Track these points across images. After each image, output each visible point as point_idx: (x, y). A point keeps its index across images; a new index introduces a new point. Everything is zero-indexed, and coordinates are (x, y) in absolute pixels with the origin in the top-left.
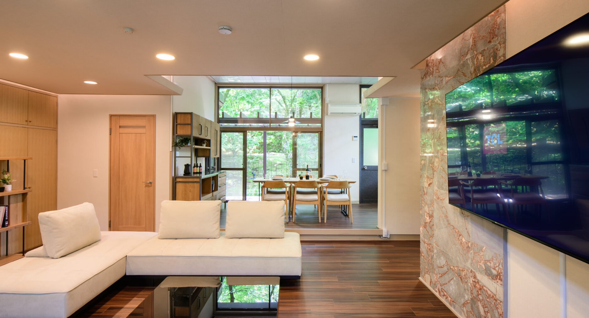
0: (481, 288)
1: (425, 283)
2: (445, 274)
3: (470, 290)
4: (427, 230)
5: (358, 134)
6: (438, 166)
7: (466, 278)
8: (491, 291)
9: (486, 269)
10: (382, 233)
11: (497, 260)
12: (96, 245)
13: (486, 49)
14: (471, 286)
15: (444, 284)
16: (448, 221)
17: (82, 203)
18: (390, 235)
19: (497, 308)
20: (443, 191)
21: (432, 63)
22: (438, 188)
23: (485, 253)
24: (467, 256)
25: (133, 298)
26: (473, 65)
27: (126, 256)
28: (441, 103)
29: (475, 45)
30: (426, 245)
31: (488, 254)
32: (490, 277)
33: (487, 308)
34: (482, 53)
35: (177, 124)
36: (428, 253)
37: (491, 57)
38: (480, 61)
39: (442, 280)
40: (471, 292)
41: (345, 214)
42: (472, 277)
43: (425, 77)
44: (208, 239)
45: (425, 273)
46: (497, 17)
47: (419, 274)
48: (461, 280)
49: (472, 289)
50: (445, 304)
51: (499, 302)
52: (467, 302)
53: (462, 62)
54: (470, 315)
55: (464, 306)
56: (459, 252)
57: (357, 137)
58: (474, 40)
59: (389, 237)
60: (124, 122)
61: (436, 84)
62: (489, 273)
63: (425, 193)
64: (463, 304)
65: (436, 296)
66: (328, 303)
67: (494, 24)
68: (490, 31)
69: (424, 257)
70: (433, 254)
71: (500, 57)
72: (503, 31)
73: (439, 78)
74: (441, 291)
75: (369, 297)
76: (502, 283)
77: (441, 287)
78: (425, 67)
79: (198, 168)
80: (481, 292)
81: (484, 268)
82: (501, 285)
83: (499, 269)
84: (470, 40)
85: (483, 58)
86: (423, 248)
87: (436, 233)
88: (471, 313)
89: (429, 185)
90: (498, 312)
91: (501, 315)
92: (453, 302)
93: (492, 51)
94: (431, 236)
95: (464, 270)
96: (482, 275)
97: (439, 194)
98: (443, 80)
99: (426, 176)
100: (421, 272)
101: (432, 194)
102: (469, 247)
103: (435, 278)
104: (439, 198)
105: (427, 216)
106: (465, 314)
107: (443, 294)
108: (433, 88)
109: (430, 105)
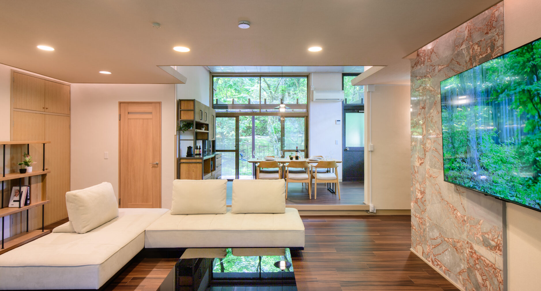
0: (479, 257)
1: (417, 254)
2: (438, 245)
3: (467, 260)
4: (419, 205)
5: (340, 118)
6: (430, 147)
7: (462, 249)
8: (489, 261)
9: (483, 241)
10: (369, 208)
11: (495, 232)
12: (116, 221)
13: (483, 40)
14: (467, 256)
15: (438, 255)
16: (441, 197)
17: (101, 183)
18: (376, 210)
19: (496, 276)
20: (436, 170)
21: (423, 53)
22: (430, 167)
23: (483, 226)
24: (463, 229)
25: (153, 269)
26: (468, 54)
27: (145, 231)
28: (433, 89)
29: (470, 36)
30: (417, 219)
31: (486, 227)
32: (488, 248)
33: (485, 276)
34: (478, 44)
35: (181, 110)
36: (420, 227)
37: (488, 47)
38: (476, 51)
39: (436, 251)
40: (468, 262)
41: (332, 192)
42: (468, 247)
43: (415, 66)
44: (216, 214)
45: (417, 245)
46: (495, 10)
47: (411, 245)
48: (457, 250)
49: (468, 259)
50: (439, 273)
51: (498, 270)
52: (463, 271)
53: (456, 52)
54: (467, 282)
55: (460, 274)
56: (454, 225)
57: (340, 121)
58: (470, 32)
59: (375, 212)
60: (132, 109)
61: (428, 73)
62: (486, 244)
63: (416, 172)
64: (459, 273)
65: (429, 265)
66: (331, 272)
67: (492, 17)
68: (487, 23)
69: (415, 229)
70: (425, 227)
71: (497, 47)
72: (501, 23)
73: (431, 66)
74: (434, 261)
75: (368, 266)
76: (501, 253)
77: (434, 257)
78: (416, 57)
79: (198, 150)
80: (478, 261)
81: (482, 240)
82: (501, 255)
83: (498, 240)
84: (465, 32)
85: (479, 48)
86: (414, 221)
87: (428, 208)
88: (468, 281)
89: (420, 164)
90: (498, 280)
91: (500, 282)
92: (448, 271)
93: (489, 41)
94: (423, 211)
95: (459, 241)
96: (479, 246)
97: (431, 172)
98: (436, 68)
99: (417, 156)
100: (412, 244)
101: (424, 172)
102: (465, 220)
103: (428, 249)
104: (431, 176)
105: (418, 193)
106: (460, 282)
107: (437, 264)
108: (425, 76)
109: (421, 91)
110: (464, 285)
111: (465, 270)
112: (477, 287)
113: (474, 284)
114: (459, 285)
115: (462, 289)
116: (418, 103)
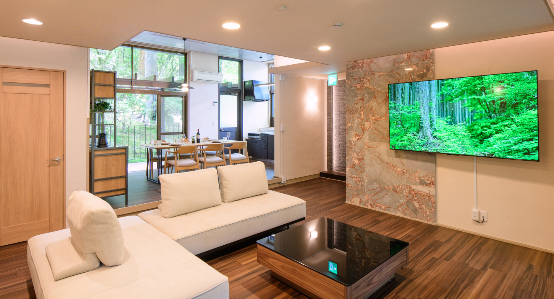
0: (416, 193)
1: (354, 204)
2: (377, 193)
3: (406, 196)
4: (356, 169)
6: (369, 127)
7: (401, 190)
8: (425, 193)
9: (420, 182)
10: (282, 180)
11: (430, 175)
13: (420, 64)
14: (406, 194)
15: (377, 200)
16: (381, 160)
19: (431, 200)
20: (375, 142)
21: (361, 61)
22: (369, 141)
23: (420, 173)
24: (402, 178)
29: (409, 59)
30: (354, 179)
32: (425, 185)
33: (422, 202)
34: (416, 65)
36: (357, 184)
37: (425, 69)
39: (375, 197)
42: (407, 189)
43: (352, 68)
45: (353, 198)
47: (346, 199)
48: (397, 192)
49: (407, 196)
51: (432, 196)
52: (402, 204)
53: (396, 66)
56: (393, 177)
61: (367, 75)
63: (352, 145)
64: (399, 206)
65: (367, 209)
68: (423, 54)
70: (363, 183)
73: (370, 72)
74: (373, 204)
77: (372, 202)
78: (353, 62)
80: (416, 195)
82: (434, 187)
83: (432, 179)
85: (417, 68)
86: (349, 181)
87: (367, 169)
88: (407, 209)
89: (358, 139)
90: (431, 202)
91: (433, 203)
92: (388, 207)
93: (425, 65)
94: (360, 172)
95: (399, 186)
96: (417, 186)
97: (370, 144)
98: (376, 73)
99: (354, 133)
100: (348, 198)
101: (362, 145)
102: (404, 172)
103: (366, 198)
104: (370, 147)
105: (355, 160)
106: (400, 212)
107: (376, 206)
108: (363, 77)
109: (359, 87)
110: (403, 213)
111: (404, 203)
112: (415, 211)
113: (412, 210)
114: (399, 214)
115: (402, 216)
116: (355, 96)
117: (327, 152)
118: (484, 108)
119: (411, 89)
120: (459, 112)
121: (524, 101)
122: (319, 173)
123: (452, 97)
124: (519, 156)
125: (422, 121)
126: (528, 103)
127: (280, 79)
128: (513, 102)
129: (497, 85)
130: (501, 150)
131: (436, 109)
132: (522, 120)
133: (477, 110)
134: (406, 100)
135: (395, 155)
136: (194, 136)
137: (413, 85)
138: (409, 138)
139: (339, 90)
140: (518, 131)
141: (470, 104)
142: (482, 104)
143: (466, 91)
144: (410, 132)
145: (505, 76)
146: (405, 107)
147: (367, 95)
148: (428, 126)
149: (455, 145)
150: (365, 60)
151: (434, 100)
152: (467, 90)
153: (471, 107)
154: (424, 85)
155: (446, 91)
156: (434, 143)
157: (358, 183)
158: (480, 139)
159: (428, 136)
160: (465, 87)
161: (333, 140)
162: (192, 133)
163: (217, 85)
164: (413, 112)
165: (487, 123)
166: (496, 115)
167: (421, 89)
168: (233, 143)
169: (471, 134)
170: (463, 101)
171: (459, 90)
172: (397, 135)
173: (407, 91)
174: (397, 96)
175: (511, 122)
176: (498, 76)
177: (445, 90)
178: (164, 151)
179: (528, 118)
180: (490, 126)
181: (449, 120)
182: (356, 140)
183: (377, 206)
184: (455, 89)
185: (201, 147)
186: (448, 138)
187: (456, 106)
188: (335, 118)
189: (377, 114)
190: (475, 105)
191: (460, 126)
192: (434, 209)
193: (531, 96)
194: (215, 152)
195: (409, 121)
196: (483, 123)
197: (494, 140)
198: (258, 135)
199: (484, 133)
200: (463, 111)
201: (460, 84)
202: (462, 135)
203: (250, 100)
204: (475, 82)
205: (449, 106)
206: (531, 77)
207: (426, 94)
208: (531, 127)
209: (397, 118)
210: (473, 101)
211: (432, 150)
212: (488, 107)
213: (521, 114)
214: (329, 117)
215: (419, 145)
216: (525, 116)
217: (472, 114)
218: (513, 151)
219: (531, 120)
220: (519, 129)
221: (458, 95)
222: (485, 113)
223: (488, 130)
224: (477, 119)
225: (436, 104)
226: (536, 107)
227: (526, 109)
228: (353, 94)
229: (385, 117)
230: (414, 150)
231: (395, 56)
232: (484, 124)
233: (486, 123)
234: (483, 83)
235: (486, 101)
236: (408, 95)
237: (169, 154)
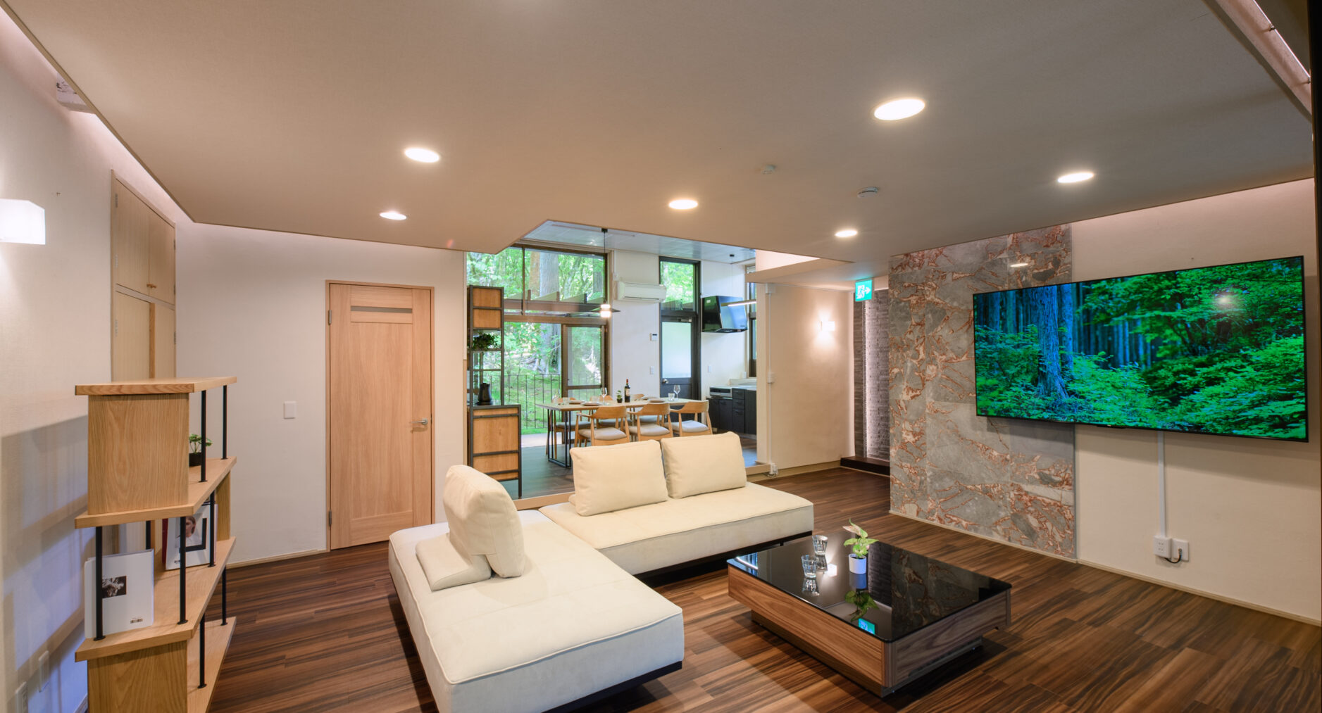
0: (1033, 499)
1: (906, 515)
2: (952, 497)
3: (1010, 505)
4: (909, 449)
6: (934, 375)
7: (1002, 494)
8: (1051, 499)
9: (1041, 478)
11: (1062, 466)
13: (1039, 253)
14: (1011, 501)
15: (951, 509)
16: (960, 436)
20: (948, 403)
21: (919, 253)
22: (935, 400)
23: (1040, 462)
24: (1002, 470)
28: (941, 302)
29: (1018, 245)
30: (905, 470)
31: (1045, 463)
33: (1044, 518)
34: (1032, 256)
36: (911, 479)
37: (1050, 264)
39: (949, 505)
40: (1013, 507)
42: (1013, 491)
43: (900, 268)
45: (903, 504)
47: (889, 508)
48: (992, 497)
49: (1013, 504)
50: (955, 531)
51: (1066, 507)
52: (1002, 519)
53: (989, 260)
54: (1011, 531)
56: (985, 468)
58: (1017, 240)
61: (928, 280)
62: (1047, 481)
63: (901, 408)
64: (997, 523)
65: (931, 525)
68: (1047, 235)
70: (923, 478)
73: (936, 272)
74: (943, 517)
76: (1071, 487)
77: (943, 514)
80: (1033, 503)
81: (1038, 477)
82: (1070, 489)
83: (1066, 473)
85: (1034, 261)
86: (894, 474)
87: (930, 452)
88: (1013, 529)
89: (912, 398)
90: (1065, 518)
91: (1070, 519)
92: (975, 525)
93: (1051, 256)
94: (918, 458)
95: (996, 485)
96: (1033, 486)
97: (937, 406)
98: (948, 275)
99: (905, 387)
100: (893, 504)
101: (921, 408)
102: (1006, 459)
103: (930, 505)
104: (936, 411)
105: (908, 435)
106: (998, 533)
107: (949, 520)
108: (923, 284)
109: (915, 302)
110: (1005, 536)
111: (1006, 518)
112: (1031, 533)
113: (1023, 531)
114: (997, 538)
115: (1004, 541)
116: (906, 317)
117: (855, 422)
118: (1180, 335)
119: (1019, 301)
120: (1124, 343)
121: (1271, 320)
122: (840, 459)
123: (1109, 314)
124: (1261, 431)
125: (1044, 362)
126: (1282, 323)
127: (767, 292)
128: (1247, 322)
129: (1210, 288)
130: (1220, 418)
131: (1074, 339)
132: (1267, 359)
133: (1165, 339)
134: (1010, 324)
135: (988, 426)
136: (619, 391)
137: (1024, 295)
138: (1016, 394)
139: (877, 309)
140: (1257, 380)
141: (1148, 327)
142: (1175, 326)
143: (1139, 303)
144: (1018, 383)
145: (1227, 269)
146: (1007, 336)
147: (930, 316)
148: (1056, 373)
149: (1116, 408)
150: (926, 252)
151: (1069, 322)
152: (1142, 300)
153: (1152, 333)
154: (1047, 294)
155: (1096, 304)
156: (1070, 404)
157: (914, 478)
158: (1171, 396)
159: (1056, 391)
160: (1137, 296)
161: (865, 401)
162: (617, 386)
163: (657, 305)
164: (1024, 345)
165: (1187, 365)
166: (1208, 349)
167: (1041, 301)
168: (686, 403)
169: (1151, 387)
170: (1133, 323)
171: (1123, 301)
172: (992, 389)
173: (1011, 305)
174: (991, 315)
175: (1243, 361)
176: (1211, 270)
177: (1093, 303)
178: (574, 414)
179: (1280, 353)
180: (1195, 371)
181: (1103, 360)
182: (909, 398)
183: (952, 521)
184: (1116, 300)
185: (632, 409)
186: (1100, 394)
187: (1118, 332)
188: (869, 360)
189: (951, 350)
190: (1159, 330)
191: (1126, 371)
192: (1071, 531)
193: (1289, 309)
194: (654, 417)
195: (1017, 362)
196: (1177, 364)
197: (1203, 399)
198: (728, 391)
199: (1181, 385)
200: (1133, 342)
201: (1125, 289)
202: (1130, 389)
203: (713, 330)
204: (1160, 285)
205: (1103, 332)
206: (1287, 270)
207: (1053, 310)
208: (1287, 371)
209: (991, 357)
210: (1155, 322)
211: (1065, 417)
212: (1188, 332)
213: (1264, 345)
214: (857, 359)
215: (1038, 409)
216: (1274, 349)
217: (1153, 347)
218: (1248, 419)
219: (1288, 357)
220: (1261, 375)
221: (1122, 311)
222: (1183, 346)
223: (1190, 378)
224: (1165, 357)
225: (1073, 328)
226: (1301, 330)
227: (1277, 336)
228: (904, 314)
229: (967, 357)
230: (1028, 417)
231: (987, 241)
232: (1180, 367)
233: (1184, 364)
234: (1178, 285)
235: (1185, 321)
236: (1015, 313)
237: (581, 420)
